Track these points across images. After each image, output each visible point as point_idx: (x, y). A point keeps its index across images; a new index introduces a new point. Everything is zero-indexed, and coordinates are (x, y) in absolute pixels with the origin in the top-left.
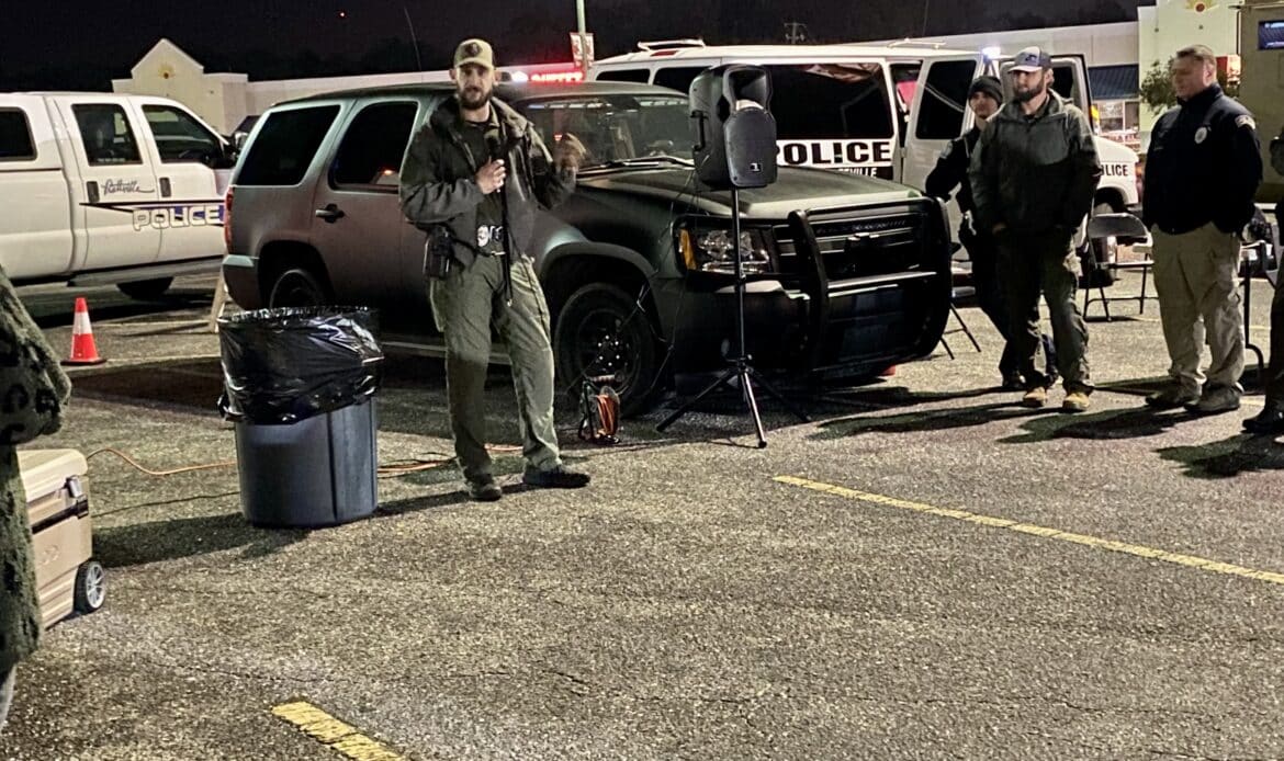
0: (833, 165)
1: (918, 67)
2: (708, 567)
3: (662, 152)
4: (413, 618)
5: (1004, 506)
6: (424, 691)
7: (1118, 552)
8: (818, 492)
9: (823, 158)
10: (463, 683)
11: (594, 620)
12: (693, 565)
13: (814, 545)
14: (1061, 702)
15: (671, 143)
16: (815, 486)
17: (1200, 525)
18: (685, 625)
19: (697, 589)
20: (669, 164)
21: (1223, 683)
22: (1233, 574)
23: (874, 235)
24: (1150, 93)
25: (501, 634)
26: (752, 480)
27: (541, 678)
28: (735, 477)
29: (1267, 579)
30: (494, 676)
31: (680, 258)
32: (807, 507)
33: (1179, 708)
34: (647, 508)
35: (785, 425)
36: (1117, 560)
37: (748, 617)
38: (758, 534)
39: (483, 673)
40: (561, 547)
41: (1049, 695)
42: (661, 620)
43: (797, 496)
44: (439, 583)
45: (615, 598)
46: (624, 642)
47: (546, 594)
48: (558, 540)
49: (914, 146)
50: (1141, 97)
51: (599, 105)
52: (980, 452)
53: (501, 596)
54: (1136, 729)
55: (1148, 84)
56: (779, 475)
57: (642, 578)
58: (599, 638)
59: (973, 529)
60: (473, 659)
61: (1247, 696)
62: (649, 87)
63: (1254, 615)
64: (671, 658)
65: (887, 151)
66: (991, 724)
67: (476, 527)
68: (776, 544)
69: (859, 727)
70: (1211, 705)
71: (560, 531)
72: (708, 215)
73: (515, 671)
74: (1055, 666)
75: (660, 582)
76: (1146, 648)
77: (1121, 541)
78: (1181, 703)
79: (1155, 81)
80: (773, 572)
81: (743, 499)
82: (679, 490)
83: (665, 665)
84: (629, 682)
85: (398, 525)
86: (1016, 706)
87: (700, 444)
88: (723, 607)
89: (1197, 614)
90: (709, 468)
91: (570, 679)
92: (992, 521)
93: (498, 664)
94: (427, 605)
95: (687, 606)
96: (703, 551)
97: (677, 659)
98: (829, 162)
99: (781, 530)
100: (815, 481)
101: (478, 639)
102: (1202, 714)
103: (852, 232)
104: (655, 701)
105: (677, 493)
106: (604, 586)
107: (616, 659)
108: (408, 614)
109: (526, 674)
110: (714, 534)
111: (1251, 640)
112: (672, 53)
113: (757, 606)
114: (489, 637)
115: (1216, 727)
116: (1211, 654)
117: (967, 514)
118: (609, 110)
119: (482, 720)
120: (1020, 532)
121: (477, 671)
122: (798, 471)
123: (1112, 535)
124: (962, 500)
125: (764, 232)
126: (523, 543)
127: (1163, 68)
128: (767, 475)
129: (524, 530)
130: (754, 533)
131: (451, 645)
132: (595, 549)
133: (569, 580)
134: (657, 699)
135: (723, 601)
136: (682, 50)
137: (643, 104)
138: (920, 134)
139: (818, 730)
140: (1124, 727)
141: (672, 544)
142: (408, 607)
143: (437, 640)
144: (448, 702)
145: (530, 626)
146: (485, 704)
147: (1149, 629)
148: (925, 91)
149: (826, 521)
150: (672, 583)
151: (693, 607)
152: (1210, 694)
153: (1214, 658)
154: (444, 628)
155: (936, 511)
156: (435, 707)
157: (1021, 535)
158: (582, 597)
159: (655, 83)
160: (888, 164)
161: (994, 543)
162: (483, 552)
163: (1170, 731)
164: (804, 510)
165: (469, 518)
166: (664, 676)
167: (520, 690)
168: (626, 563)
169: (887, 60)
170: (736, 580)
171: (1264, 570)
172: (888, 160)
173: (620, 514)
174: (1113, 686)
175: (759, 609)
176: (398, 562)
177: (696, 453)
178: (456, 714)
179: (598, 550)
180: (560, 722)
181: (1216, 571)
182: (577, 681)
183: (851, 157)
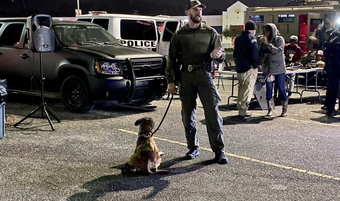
0: (141, 47)
1: (163, 23)
2: (97, 154)
3: (92, 41)
4: (10, 167)
5: (178, 138)
6: (10, 188)
7: (206, 150)
8: (130, 133)
9: (138, 45)
10: (22, 186)
11: (62, 168)
12: (93, 153)
13: (127, 148)
14: (186, 190)
15: (95, 38)
16: (129, 132)
17: (227, 143)
18: (88, 170)
19: (93, 160)
20: (94, 44)
21: (228, 186)
22: (234, 157)
23: (149, 66)
24: (225, 34)
25: (35, 172)
26: (112, 130)
27: (44, 185)
28: (108, 129)
29: (242, 158)
30: (31, 184)
31: (96, 69)
32: (126, 137)
33: (216, 192)
34: (82, 137)
35: (123, 116)
36: (205, 152)
37: (106, 168)
38: (112, 145)
39: (28, 183)
40: (56, 148)
41: (183, 189)
42: (81, 168)
43: (124, 134)
44: (19, 158)
45: (69, 162)
46: (70, 175)
47: (50, 161)
48: (55, 146)
49: (162, 43)
50: (223, 35)
51: (75, 27)
52: (173, 124)
53: (37, 162)
54: (205, 198)
55: (225, 31)
56: (120, 129)
57: (78, 157)
58: (63, 173)
59: (169, 144)
60: (26, 179)
61: (234, 189)
62: (91, 23)
63: (238, 167)
64: (82, 179)
65: (155, 44)
66: (167, 197)
67: (33, 142)
68: (116, 148)
69: (131, 198)
70: (224, 191)
71: (57, 143)
72: (104, 58)
73: (37, 183)
74: (186, 181)
75: (83, 158)
76: (209, 176)
77: (207, 147)
78: (217, 191)
79: (226, 30)
80: (114, 155)
81: (109, 135)
82: (92, 132)
83: (80, 181)
84: (69, 186)
85: (10, 141)
86: (174, 192)
87: (99, 120)
88: (99, 165)
89: (224, 167)
90: (101, 127)
91: (53, 185)
92: (174, 142)
93: (32, 181)
94: (15, 164)
95: (89, 164)
96: (96, 149)
97: (84, 179)
98: (139, 46)
99: (118, 144)
100: (129, 131)
101: (28, 174)
102: (222, 194)
103: (143, 65)
104: (76, 191)
105: (91, 133)
106: (66, 159)
107: (67, 179)
108: (9, 166)
109: (40, 184)
110: (100, 145)
111: (236, 174)
112: (98, 15)
113: (109, 164)
114: (31, 173)
115: (225, 197)
116: (226, 178)
117: (168, 140)
118: (78, 29)
119: (25, 197)
120: (181, 145)
121: (26, 183)
122: (125, 128)
123: (204, 146)
124: (167, 136)
125: (119, 63)
126: (46, 147)
127: (228, 27)
128: (116, 129)
129: (46, 143)
130: (111, 144)
131: (20, 175)
132: (66, 148)
133: (57, 157)
134: (77, 190)
135: (99, 163)
136: (101, 14)
137: (88, 28)
138: (163, 40)
139: (121, 199)
140: (202, 197)
141: (88, 147)
142: (9, 164)
143: (16, 174)
144: (16, 192)
145: (44, 170)
146: (27, 192)
147: (211, 171)
148: (165, 29)
149: (131, 142)
150: (86, 158)
151: (91, 165)
152: (224, 188)
153: (226, 179)
154: (19, 171)
155: (160, 139)
156: (12, 193)
157: (181, 146)
158: (60, 162)
159: (93, 22)
160: (155, 47)
161: (174, 148)
162: (33, 149)
163: (213, 198)
164: (125, 138)
165: (31, 140)
166: (80, 184)
167: (38, 188)
168: (74, 153)
169: (155, 20)
170: (104, 157)
171: (241, 156)
172: (155, 46)
173: (74, 139)
174: (200, 186)
175: (109, 165)
176: (8, 151)
177: (98, 123)
178: (18, 195)
179: (67, 149)
180: (48, 197)
181: (229, 156)
182: (55, 186)
183: (145, 45)
